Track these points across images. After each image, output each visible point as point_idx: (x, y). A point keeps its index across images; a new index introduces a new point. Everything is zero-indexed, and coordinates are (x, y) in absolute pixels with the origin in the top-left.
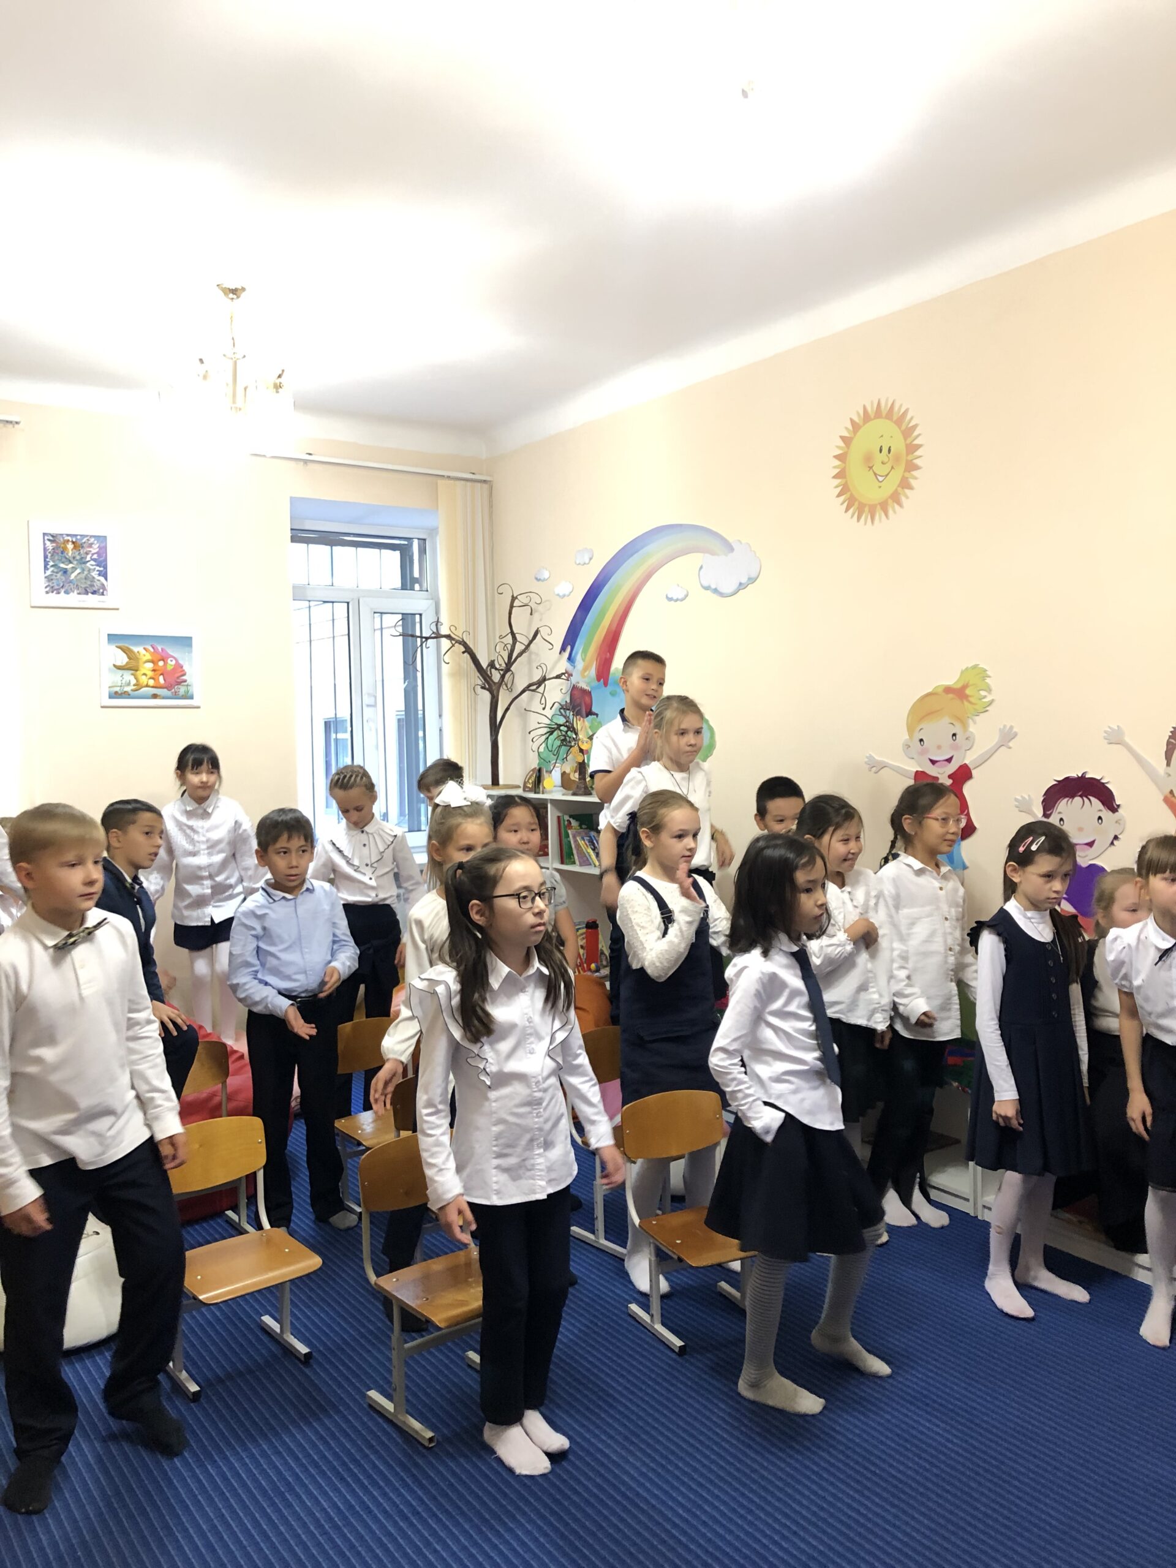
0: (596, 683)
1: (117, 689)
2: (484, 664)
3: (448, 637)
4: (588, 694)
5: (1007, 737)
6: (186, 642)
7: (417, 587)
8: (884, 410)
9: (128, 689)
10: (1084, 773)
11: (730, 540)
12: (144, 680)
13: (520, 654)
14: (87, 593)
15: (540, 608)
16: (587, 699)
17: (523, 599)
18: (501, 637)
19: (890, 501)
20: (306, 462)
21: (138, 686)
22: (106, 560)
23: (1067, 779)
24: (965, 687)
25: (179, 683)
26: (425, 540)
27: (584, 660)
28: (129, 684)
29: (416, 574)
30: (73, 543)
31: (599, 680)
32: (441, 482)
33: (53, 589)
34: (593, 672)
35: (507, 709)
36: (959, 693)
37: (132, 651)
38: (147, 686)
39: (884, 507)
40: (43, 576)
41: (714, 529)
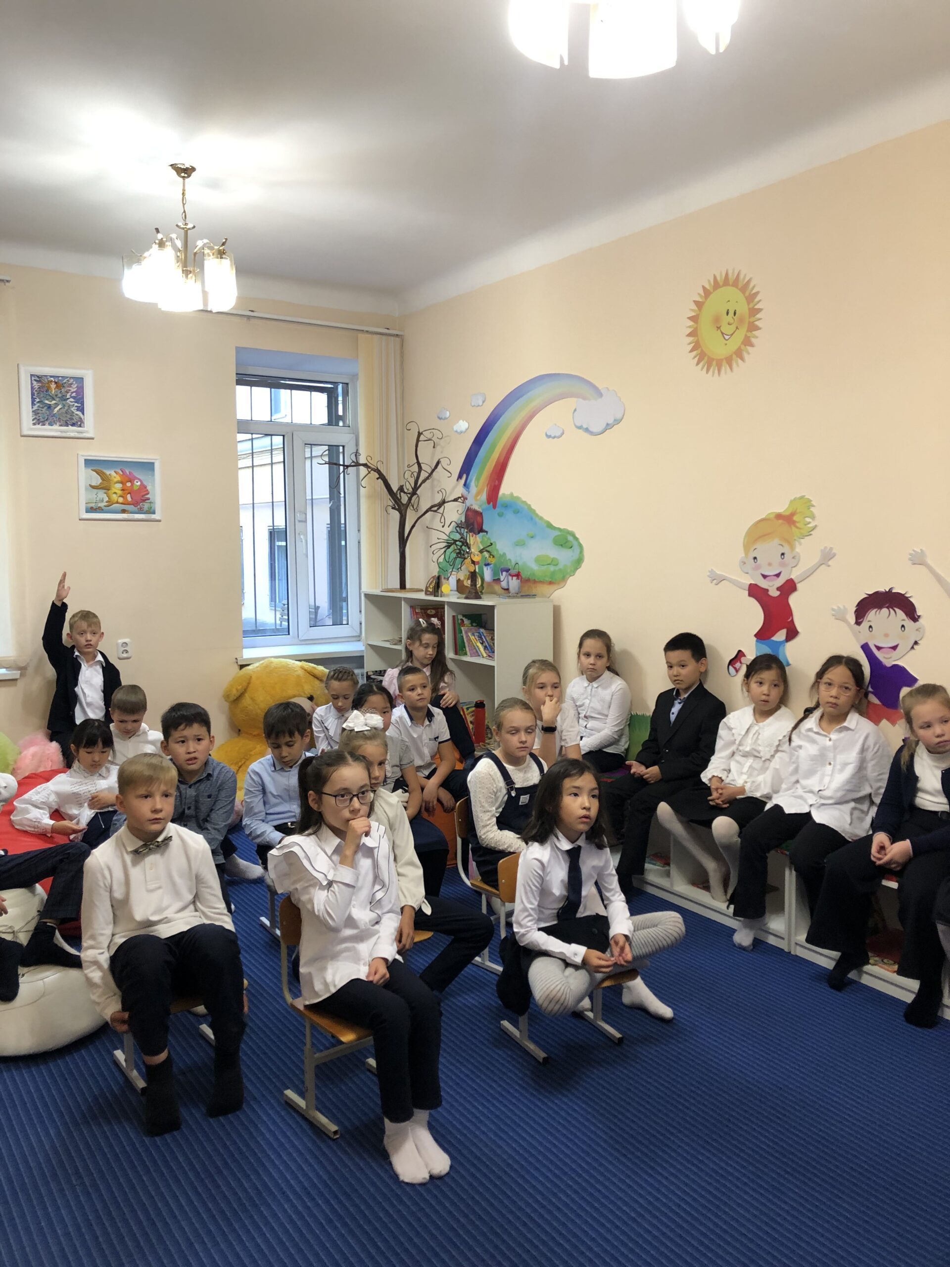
0: (486, 506)
1: (93, 505)
2: (395, 488)
3: (365, 465)
4: (480, 514)
5: (827, 557)
6: (149, 466)
7: (341, 424)
8: (732, 278)
9: (102, 505)
10: (891, 589)
11: (600, 387)
12: (115, 497)
13: (424, 481)
14: (67, 425)
15: (442, 442)
16: (479, 518)
17: (427, 434)
18: (409, 466)
19: (734, 356)
20: (249, 317)
21: (110, 503)
22: (83, 398)
23: (877, 593)
24: (793, 514)
25: (144, 501)
26: (347, 384)
27: (477, 486)
28: (102, 501)
29: (340, 413)
30: (56, 383)
31: (489, 503)
32: (360, 335)
33: (39, 420)
34: (484, 497)
35: (413, 526)
36: (787, 519)
37: (104, 474)
38: (117, 503)
39: (729, 361)
40: (31, 410)
41: (585, 377)
